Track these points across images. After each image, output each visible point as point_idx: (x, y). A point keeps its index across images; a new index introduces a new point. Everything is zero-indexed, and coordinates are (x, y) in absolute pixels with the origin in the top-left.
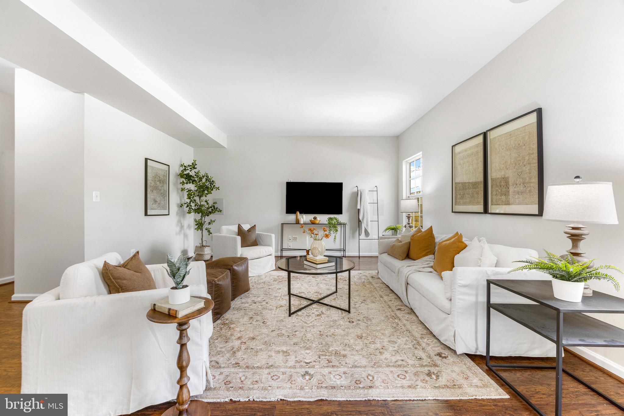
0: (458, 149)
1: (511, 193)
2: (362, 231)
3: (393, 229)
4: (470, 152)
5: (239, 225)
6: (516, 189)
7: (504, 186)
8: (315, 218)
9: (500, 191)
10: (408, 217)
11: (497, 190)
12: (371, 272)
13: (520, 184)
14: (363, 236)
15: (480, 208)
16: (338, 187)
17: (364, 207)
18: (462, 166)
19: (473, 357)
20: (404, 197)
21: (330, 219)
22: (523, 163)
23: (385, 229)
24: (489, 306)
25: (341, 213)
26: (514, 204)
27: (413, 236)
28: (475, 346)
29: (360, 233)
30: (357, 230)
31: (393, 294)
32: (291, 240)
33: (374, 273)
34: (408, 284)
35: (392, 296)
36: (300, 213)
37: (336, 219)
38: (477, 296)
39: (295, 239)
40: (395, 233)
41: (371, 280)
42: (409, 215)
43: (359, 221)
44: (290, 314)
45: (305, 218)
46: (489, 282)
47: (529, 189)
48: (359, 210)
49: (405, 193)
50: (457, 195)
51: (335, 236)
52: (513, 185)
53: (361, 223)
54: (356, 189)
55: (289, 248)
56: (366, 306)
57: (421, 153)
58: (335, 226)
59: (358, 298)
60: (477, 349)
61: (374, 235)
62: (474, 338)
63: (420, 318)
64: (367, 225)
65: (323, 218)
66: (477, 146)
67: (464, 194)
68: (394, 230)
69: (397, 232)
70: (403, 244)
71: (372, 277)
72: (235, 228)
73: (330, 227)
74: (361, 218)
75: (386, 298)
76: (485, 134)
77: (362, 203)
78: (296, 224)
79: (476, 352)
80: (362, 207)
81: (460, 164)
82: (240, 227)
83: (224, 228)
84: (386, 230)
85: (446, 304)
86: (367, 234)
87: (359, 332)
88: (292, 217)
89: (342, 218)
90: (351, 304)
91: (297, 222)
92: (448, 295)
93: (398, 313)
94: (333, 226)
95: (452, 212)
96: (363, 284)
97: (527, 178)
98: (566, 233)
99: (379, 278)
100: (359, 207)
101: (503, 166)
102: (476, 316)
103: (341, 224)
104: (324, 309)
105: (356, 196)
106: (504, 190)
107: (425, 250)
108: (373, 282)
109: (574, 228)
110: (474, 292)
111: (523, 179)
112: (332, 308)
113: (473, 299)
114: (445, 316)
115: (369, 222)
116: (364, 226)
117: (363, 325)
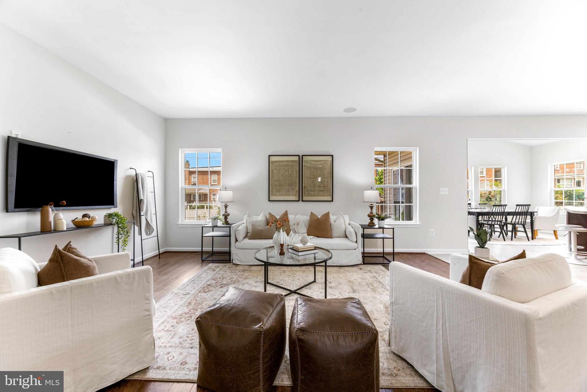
0: (276, 159)
1: (317, 191)
4: (286, 163)
6: (320, 189)
7: (312, 187)
9: (310, 189)
10: (226, 206)
11: (308, 189)
13: (322, 187)
15: (295, 198)
17: (147, 197)
18: (278, 171)
22: (324, 177)
26: (319, 196)
42: (226, 204)
47: (327, 189)
48: (141, 201)
50: (272, 189)
52: (318, 187)
66: (292, 161)
67: (280, 189)
80: (145, 196)
95: (269, 201)
97: (326, 184)
100: (142, 197)
101: (312, 176)
106: (313, 189)
109: (371, 205)
111: (324, 184)
115: (153, 216)
116: (146, 221)
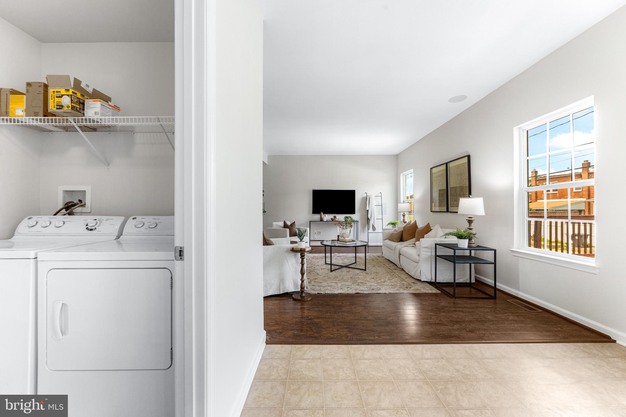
0: (434, 170)
2: (370, 227)
3: (392, 224)
4: (439, 173)
5: (284, 221)
7: (455, 196)
8: (335, 217)
9: (454, 198)
10: (403, 215)
11: (453, 198)
12: (377, 254)
14: (371, 230)
15: (444, 209)
16: (352, 193)
17: (371, 208)
19: (430, 283)
20: (402, 201)
21: (346, 217)
23: (387, 224)
24: (436, 256)
25: (354, 213)
27: (405, 226)
28: (431, 277)
29: (369, 228)
30: (366, 226)
31: (392, 264)
32: (316, 234)
33: (380, 254)
34: (400, 254)
35: (392, 265)
36: (324, 213)
37: (351, 218)
38: (431, 252)
39: (320, 233)
40: (394, 226)
41: (377, 258)
43: (368, 219)
44: (331, 271)
45: (327, 217)
46: (436, 244)
48: (368, 211)
49: (402, 198)
51: (350, 230)
53: (370, 220)
54: (365, 195)
55: (315, 239)
56: (375, 268)
57: (413, 169)
58: (350, 223)
59: (370, 266)
60: (431, 279)
61: (379, 229)
62: (430, 273)
63: (406, 271)
64: (374, 222)
65: (341, 217)
66: (443, 170)
68: (394, 224)
69: (395, 226)
70: (398, 232)
71: (378, 257)
72: (282, 224)
73: (346, 223)
74: (369, 217)
75: (387, 265)
76: (446, 164)
77: (370, 205)
78: (320, 221)
79: (431, 280)
80: (370, 208)
81: (435, 181)
82: (285, 223)
83: (275, 223)
84: (389, 224)
85: (417, 258)
86: (374, 228)
87: (372, 277)
88: (317, 217)
89: (354, 217)
90: (366, 268)
91: (321, 220)
92: (418, 253)
93: (394, 271)
94: (348, 223)
95: (431, 211)
96: (373, 260)
97: (465, 192)
98: (467, 220)
99: (383, 257)
100: (368, 209)
102: (431, 262)
103: (354, 221)
104: (350, 269)
105: (366, 200)
106: (456, 198)
107: (412, 235)
108: (379, 259)
109: (469, 218)
110: (430, 250)
111: (463, 192)
112: (354, 269)
113: (430, 254)
114: (416, 264)
115: (376, 220)
116: (371, 222)
117: (374, 275)
